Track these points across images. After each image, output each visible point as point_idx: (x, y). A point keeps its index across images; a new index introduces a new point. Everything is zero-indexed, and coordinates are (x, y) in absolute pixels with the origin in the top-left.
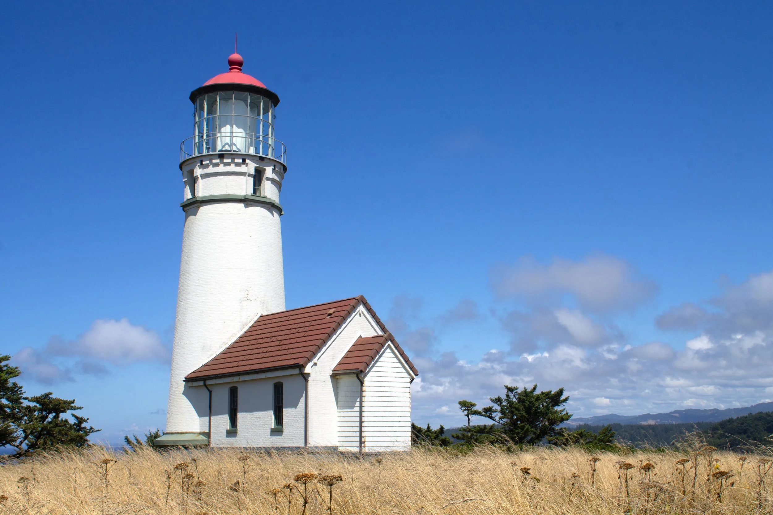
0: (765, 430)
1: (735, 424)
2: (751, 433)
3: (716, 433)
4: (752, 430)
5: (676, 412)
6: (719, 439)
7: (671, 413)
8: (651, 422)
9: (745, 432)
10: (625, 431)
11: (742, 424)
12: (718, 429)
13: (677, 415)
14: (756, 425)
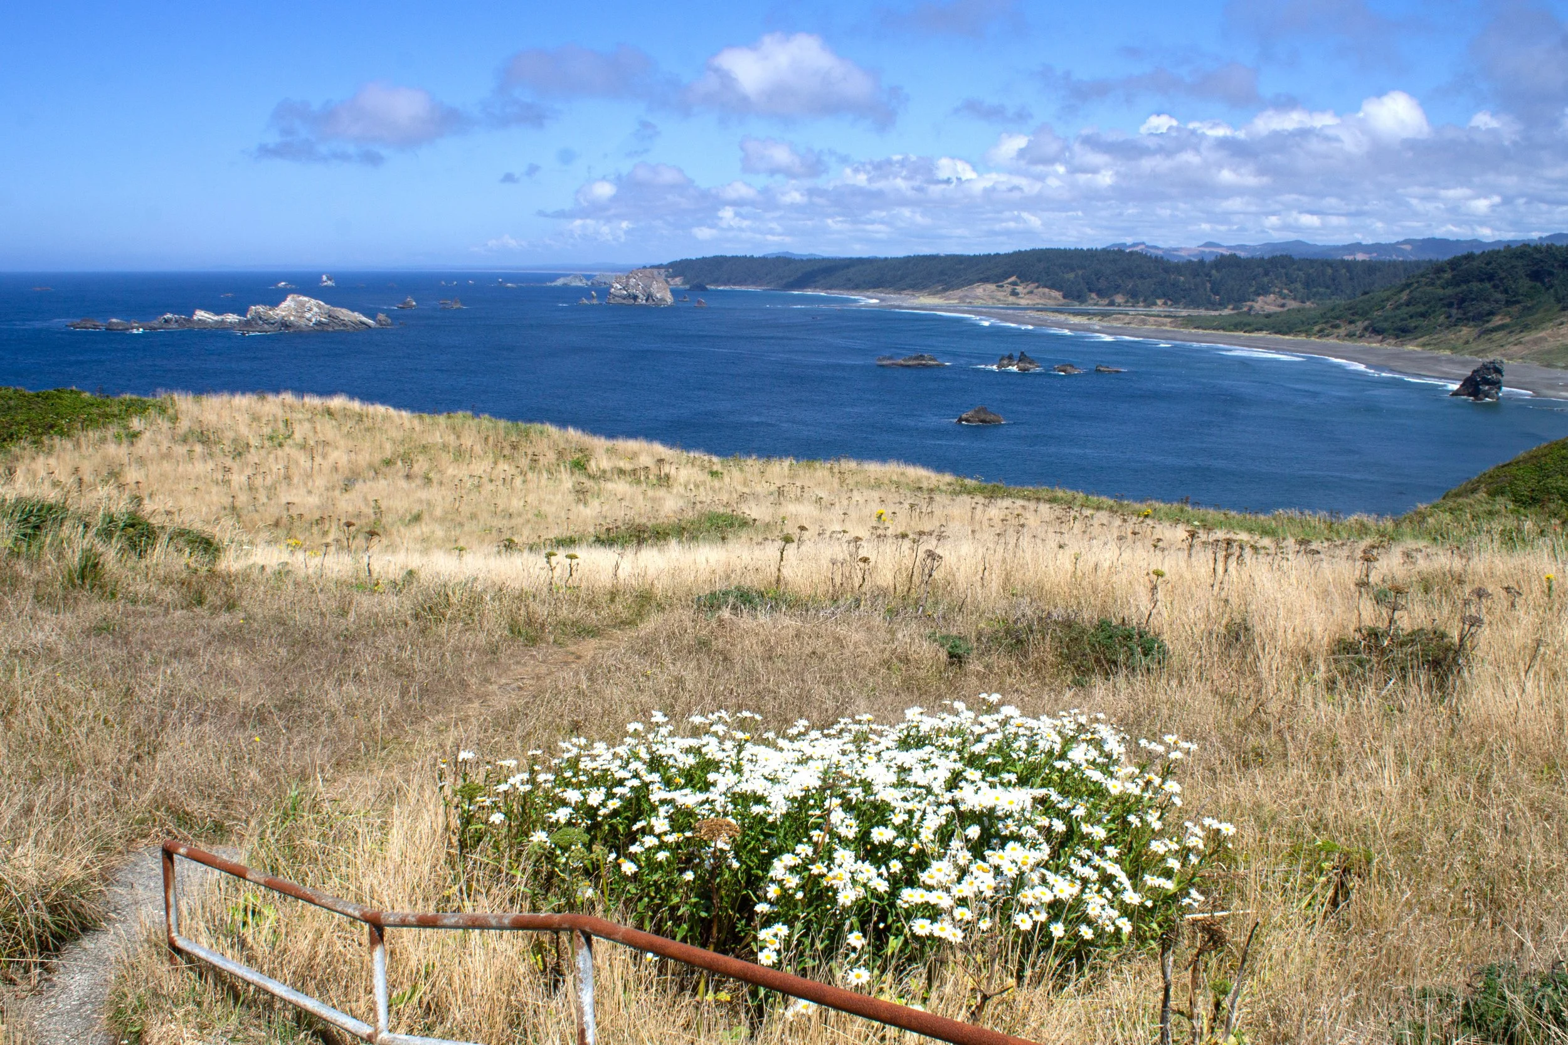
0: (1527, 275)
1: (1475, 263)
2: (1501, 280)
3: (1439, 278)
4: (1503, 275)
5: (1407, 242)
6: (1444, 288)
7: (1398, 243)
8: (1360, 257)
9: (1491, 278)
10: (1299, 270)
11: (1488, 264)
12: (1445, 271)
13: (1408, 247)
14: (1513, 267)
